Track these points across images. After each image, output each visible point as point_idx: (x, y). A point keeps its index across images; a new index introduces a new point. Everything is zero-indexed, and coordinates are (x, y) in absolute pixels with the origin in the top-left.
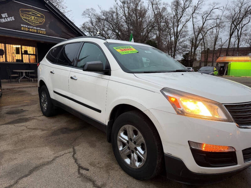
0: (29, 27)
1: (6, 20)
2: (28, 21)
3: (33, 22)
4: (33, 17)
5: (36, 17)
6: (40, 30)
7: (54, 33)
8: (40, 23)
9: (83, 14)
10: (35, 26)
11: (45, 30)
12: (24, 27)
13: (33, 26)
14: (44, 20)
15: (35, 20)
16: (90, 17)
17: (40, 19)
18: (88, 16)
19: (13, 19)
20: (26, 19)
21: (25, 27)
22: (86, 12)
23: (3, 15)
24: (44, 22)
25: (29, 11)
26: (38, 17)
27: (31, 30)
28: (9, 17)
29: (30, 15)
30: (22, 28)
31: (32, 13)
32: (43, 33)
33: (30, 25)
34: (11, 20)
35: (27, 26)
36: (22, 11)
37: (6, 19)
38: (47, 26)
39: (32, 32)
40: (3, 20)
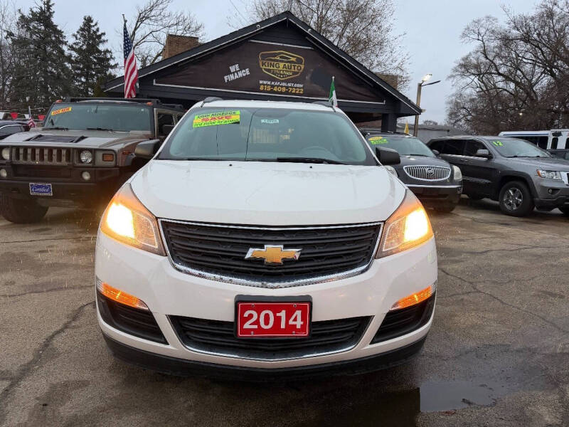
0: (273, 83)
1: (236, 77)
2: (273, 73)
3: (281, 74)
4: (281, 65)
5: (287, 64)
6: (292, 87)
7: (320, 90)
8: (294, 73)
9: (464, 35)
10: (283, 81)
11: (301, 86)
12: (264, 85)
13: (280, 81)
14: (303, 67)
15: (285, 69)
16: (480, 38)
17: (294, 66)
18: (476, 36)
19: (247, 72)
20: (269, 70)
21: (267, 85)
22: (471, 28)
23: (232, 69)
24: (301, 71)
25: (275, 55)
26: (292, 62)
27: (275, 89)
28: (241, 70)
29: (277, 61)
30: (262, 88)
31: (281, 57)
32: (297, 92)
33: (274, 80)
34: (244, 75)
35: (269, 83)
36: (264, 57)
37: (236, 74)
38: (307, 78)
39: (277, 93)
40: (232, 77)
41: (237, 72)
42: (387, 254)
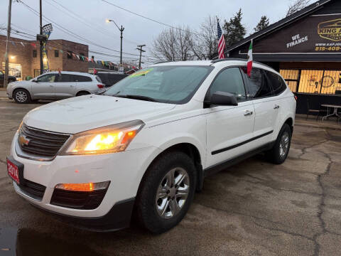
0: (328, 45)
1: (296, 43)
2: (329, 37)
3: (336, 37)
4: (338, 30)
12: (320, 46)
13: (335, 43)
19: (306, 38)
20: (326, 35)
21: (322, 46)
23: (294, 38)
25: (332, 23)
27: (330, 49)
28: (301, 38)
30: (317, 49)
31: (338, 24)
33: (330, 42)
34: (303, 41)
35: (324, 45)
39: (331, 51)
40: (293, 44)
41: (297, 40)
42: (71, 154)
